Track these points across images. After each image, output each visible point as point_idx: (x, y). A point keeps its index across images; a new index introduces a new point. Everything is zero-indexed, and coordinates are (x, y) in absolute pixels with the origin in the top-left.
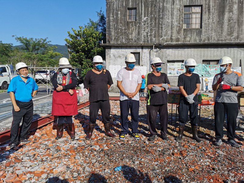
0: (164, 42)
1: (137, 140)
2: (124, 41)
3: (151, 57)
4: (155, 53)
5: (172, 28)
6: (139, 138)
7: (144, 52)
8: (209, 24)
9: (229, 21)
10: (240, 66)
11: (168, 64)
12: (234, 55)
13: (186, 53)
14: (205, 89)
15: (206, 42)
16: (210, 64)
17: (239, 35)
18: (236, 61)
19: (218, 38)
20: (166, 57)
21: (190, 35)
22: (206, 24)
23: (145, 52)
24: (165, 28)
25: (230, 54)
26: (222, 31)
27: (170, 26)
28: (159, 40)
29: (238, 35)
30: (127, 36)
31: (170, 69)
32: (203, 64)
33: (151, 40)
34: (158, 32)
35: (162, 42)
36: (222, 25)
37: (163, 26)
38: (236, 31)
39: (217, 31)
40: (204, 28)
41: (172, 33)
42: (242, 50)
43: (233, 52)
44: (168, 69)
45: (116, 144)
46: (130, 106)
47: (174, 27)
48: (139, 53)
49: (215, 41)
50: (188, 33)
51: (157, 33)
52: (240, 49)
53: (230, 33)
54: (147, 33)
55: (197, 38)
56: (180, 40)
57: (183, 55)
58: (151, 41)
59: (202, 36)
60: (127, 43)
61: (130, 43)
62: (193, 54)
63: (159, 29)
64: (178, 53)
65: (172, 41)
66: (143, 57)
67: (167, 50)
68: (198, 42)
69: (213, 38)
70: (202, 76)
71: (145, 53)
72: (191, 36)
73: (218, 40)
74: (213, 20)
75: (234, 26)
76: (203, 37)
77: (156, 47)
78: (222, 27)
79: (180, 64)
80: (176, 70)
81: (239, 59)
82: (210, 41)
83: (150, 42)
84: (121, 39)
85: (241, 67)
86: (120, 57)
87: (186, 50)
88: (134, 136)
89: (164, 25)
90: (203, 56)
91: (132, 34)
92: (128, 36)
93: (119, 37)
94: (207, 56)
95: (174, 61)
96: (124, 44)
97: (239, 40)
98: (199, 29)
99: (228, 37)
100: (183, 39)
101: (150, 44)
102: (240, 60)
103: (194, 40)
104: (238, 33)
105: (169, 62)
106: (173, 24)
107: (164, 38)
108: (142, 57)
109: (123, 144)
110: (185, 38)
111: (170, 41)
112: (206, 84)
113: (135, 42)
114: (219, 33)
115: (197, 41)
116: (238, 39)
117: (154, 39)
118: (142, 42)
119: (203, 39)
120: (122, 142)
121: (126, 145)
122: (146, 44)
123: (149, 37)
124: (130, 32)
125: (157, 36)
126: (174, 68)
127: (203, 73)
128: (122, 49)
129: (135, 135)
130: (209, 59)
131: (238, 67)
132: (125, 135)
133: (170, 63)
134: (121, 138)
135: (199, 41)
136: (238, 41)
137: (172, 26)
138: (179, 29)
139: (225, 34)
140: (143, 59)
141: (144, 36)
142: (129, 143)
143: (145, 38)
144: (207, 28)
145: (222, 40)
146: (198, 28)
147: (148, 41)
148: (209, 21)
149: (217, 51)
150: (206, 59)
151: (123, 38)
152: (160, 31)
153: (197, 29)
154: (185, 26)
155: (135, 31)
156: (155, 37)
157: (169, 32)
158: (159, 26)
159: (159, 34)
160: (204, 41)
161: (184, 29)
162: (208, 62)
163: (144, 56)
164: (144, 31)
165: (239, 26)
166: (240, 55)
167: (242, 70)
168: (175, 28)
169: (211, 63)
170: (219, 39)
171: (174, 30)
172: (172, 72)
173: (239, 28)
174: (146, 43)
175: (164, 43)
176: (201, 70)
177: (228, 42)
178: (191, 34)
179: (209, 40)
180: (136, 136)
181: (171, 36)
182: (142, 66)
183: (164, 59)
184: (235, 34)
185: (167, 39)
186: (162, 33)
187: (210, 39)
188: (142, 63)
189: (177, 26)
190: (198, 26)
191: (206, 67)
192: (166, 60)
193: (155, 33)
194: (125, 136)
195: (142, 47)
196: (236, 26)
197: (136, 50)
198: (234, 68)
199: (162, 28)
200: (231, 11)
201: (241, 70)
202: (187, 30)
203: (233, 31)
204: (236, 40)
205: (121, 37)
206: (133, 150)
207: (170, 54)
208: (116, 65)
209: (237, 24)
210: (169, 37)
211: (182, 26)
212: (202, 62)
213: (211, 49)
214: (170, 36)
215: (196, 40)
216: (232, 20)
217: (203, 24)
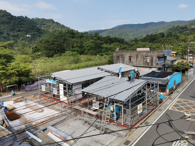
42: (142, 68)
74: (135, 60)
139: (138, 63)
171: (127, 62)
178: (130, 63)
179: (134, 65)
199: (124, 61)
200: (139, 58)
204: (140, 65)
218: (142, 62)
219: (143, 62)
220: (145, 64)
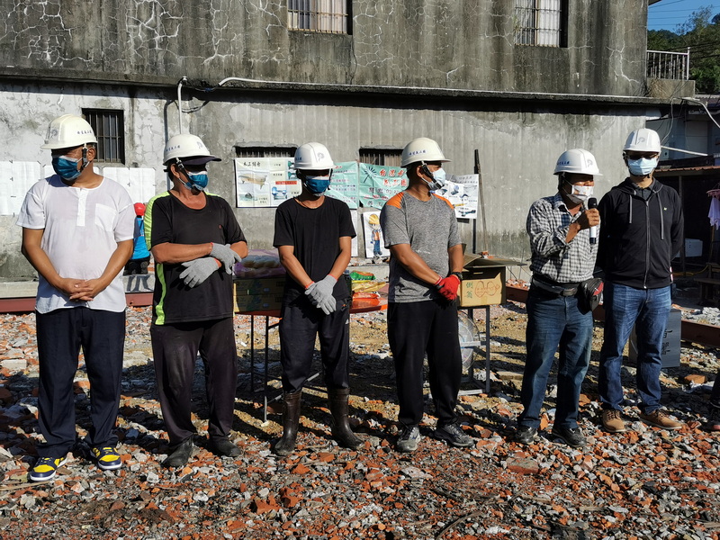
0: (221, 74)
1: (112, 475)
2: (48, 57)
3: (170, 132)
4: (188, 116)
5: (246, 23)
6: (117, 462)
7: (141, 108)
8: (374, 20)
9: (439, 15)
10: (477, 170)
11: (237, 160)
12: (457, 133)
13: (304, 122)
14: (370, 254)
15: (369, 84)
16: (383, 164)
17: (468, 67)
18: (462, 154)
19: (405, 73)
20: (231, 135)
21: (312, 57)
22: (363, 19)
23: (146, 110)
24: (221, 18)
25: (444, 130)
26: (417, 48)
27: (241, 14)
28: (199, 63)
29: (465, 68)
30: (61, 40)
31: (249, 179)
32: (361, 164)
33: (166, 61)
34: (195, 31)
35: (214, 73)
36: (418, 28)
37: (214, 12)
38: (461, 52)
39: (402, 47)
40: (361, 35)
41: (247, 40)
42: (479, 118)
43: (454, 124)
44: (239, 180)
45: (13, 504)
46: (81, 334)
47: (255, 21)
48: (120, 113)
49: (396, 82)
50: (308, 46)
51: (189, 36)
52: (474, 115)
53: (444, 60)
54: (151, 33)
55: (338, 69)
56: (279, 71)
57: (293, 129)
58: (166, 68)
59: (353, 61)
60: (65, 65)
61: (79, 68)
62: (325, 127)
63: (196, 23)
64: (273, 121)
65: (250, 71)
66: (137, 131)
67: (231, 107)
68: (341, 82)
69: (389, 73)
70: (361, 205)
71: (145, 113)
72: (318, 59)
73: (407, 82)
74: (388, 9)
75: (454, 36)
76: (359, 65)
77: (189, 93)
78: (417, 36)
79: (285, 160)
80: (270, 183)
81: (472, 147)
82: (381, 81)
83: (161, 67)
84: (33, 49)
85: (477, 175)
86: (32, 125)
87: (302, 108)
88: (96, 461)
89: (216, 7)
90: (361, 135)
91: (82, 30)
92: (64, 37)
93: (23, 40)
94: (372, 136)
95: (259, 151)
96: (47, 71)
97: (468, 85)
98: (342, 35)
99: (438, 73)
100: (289, 68)
101: (162, 77)
102: (476, 152)
103: (329, 75)
104: (466, 62)
105: (242, 151)
106: (251, 9)
107: (219, 59)
108: (132, 131)
109: (45, 499)
110: (296, 64)
111: (244, 72)
112: (373, 236)
113: (98, 67)
114: (408, 55)
115: (339, 80)
116: (466, 81)
117: (180, 60)
118: (128, 71)
119: (357, 74)
120: (43, 494)
121: (60, 502)
122: (147, 78)
123: (157, 48)
124: (76, 20)
125: (190, 49)
126: (262, 176)
127: (362, 194)
128: (38, 90)
129: (103, 454)
130: (380, 145)
131: (469, 176)
132: (57, 461)
133: (244, 155)
134: (36, 475)
135: (344, 80)
136: (466, 88)
137: (246, 14)
138: (273, 27)
139: (426, 59)
140: (137, 139)
141: (137, 42)
142: (74, 494)
143: (140, 51)
144: (368, 35)
145: (418, 82)
146: (340, 30)
147: (154, 66)
148: (374, 13)
149: (404, 120)
150: (371, 146)
151: (42, 44)
152: (203, 29)
153: (337, 36)
154: (293, 21)
155: (96, 18)
156: (182, 51)
157: (238, 38)
158: (195, 11)
159: (197, 43)
160: (363, 82)
161: (293, 32)
162: (377, 155)
163: (142, 127)
164: (137, 23)
165: (467, 35)
166: (475, 136)
167: (480, 184)
168: (260, 23)
169: (387, 159)
170: (410, 78)
171: (254, 32)
172: (256, 190)
173: (469, 43)
174: (146, 73)
175: (220, 80)
176: (357, 184)
177: (435, 87)
178: (317, 51)
179: (376, 78)
180: (106, 458)
181: (247, 54)
182: (136, 165)
183: (221, 141)
184: (457, 64)
185: (230, 61)
186: (209, 38)
187: (381, 73)
188: (135, 153)
189: (266, 16)
190: (339, 26)
191: (370, 173)
192: (230, 143)
193: (182, 35)
194: (55, 467)
195: (133, 90)
196: (460, 36)
197: (105, 98)
198: (458, 180)
199: (208, 17)
201: (478, 184)
202: (302, 36)
203: (450, 52)
204: (462, 82)
205: (34, 41)
206: (90, 519)
207: (246, 123)
208: (16, 160)
209: (461, 29)
210: (239, 57)
211: (285, 18)
212: (358, 158)
213: (386, 110)
214: (242, 52)
215: (335, 76)
216: (448, 12)
217: (355, 18)
218: (484, 41)
219: (499, 45)
220: (522, 68)
